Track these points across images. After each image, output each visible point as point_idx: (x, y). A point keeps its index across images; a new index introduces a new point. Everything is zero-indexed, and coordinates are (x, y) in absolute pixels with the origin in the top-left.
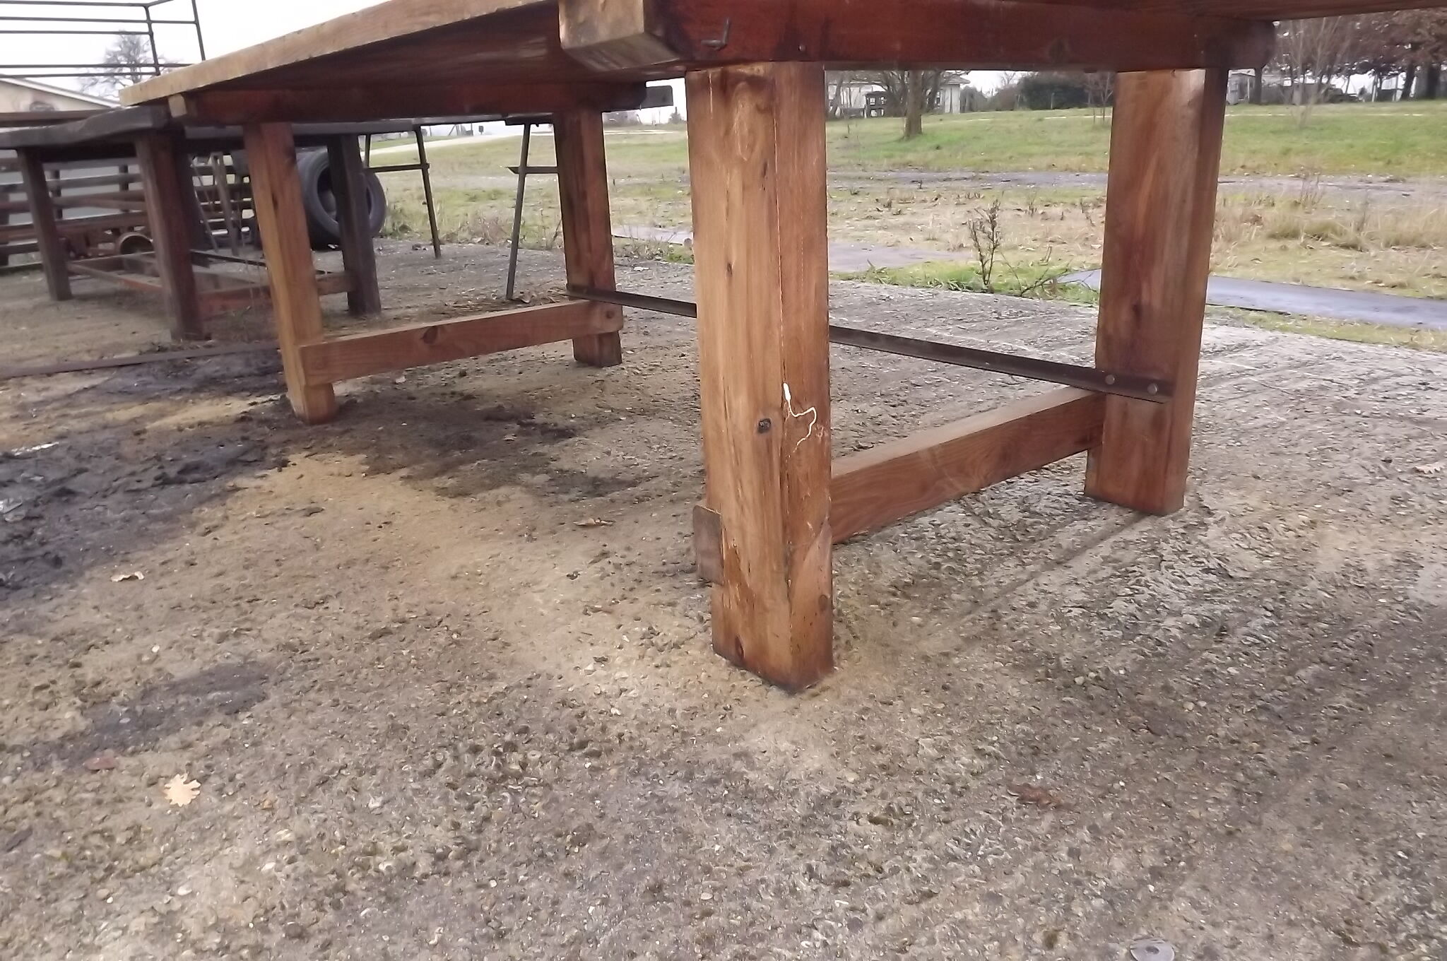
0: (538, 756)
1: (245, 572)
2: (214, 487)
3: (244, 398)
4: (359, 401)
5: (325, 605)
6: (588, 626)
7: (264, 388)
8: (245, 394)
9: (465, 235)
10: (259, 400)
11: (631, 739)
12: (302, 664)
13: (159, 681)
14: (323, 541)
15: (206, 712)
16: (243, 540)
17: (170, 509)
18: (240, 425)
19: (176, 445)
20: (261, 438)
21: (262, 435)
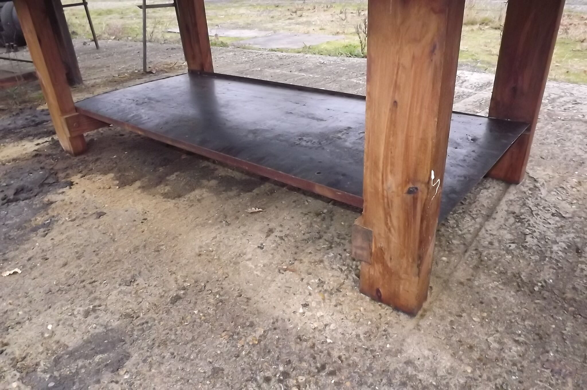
0: (304, 380)
1: (79, 261)
2: (37, 201)
3: (31, 141)
4: (95, 139)
5: (136, 283)
6: (287, 282)
7: (40, 134)
8: (31, 138)
9: (106, 35)
10: (40, 141)
11: (346, 359)
12: (140, 327)
13: (61, 352)
14: (114, 234)
15: (98, 372)
16: (69, 238)
17: (18, 220)
18: (36, 159)
19: (5, 175)
20: (51, 167)
21: (51, 165)
